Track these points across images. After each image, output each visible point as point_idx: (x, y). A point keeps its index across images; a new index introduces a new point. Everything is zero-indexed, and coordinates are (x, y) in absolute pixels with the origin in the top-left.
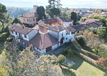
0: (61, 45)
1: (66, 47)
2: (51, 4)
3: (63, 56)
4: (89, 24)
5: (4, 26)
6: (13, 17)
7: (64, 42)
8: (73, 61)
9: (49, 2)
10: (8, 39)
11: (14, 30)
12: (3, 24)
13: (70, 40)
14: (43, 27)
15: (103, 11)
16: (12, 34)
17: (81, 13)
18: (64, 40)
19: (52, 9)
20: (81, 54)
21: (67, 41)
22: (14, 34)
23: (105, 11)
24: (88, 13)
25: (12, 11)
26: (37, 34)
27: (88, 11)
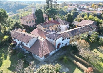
0: (58, 50)
1: (62, 52)
2: (48, 4)
3: (59, 65)
4: (84, 27)
5: (5, 29)
6: (12, 11)
7: (60, 47)
8: (67, 67)
9: (47, 3)
10: (10, 44)
11: (16, 37)
12: (4, 27)
13: (66, 44)
14: (42, 31)
15: (99, 5)
16: (15, 40)
17: (78, 9)
18: (60, 45)
19: (50, 11)
20: (74, 61)
21: (64, 45)
22: (16, 40)
23: (101, 6)
24: (85, 9)
25: (10, 5)
26: (37, 41)
27: (85, 7)
